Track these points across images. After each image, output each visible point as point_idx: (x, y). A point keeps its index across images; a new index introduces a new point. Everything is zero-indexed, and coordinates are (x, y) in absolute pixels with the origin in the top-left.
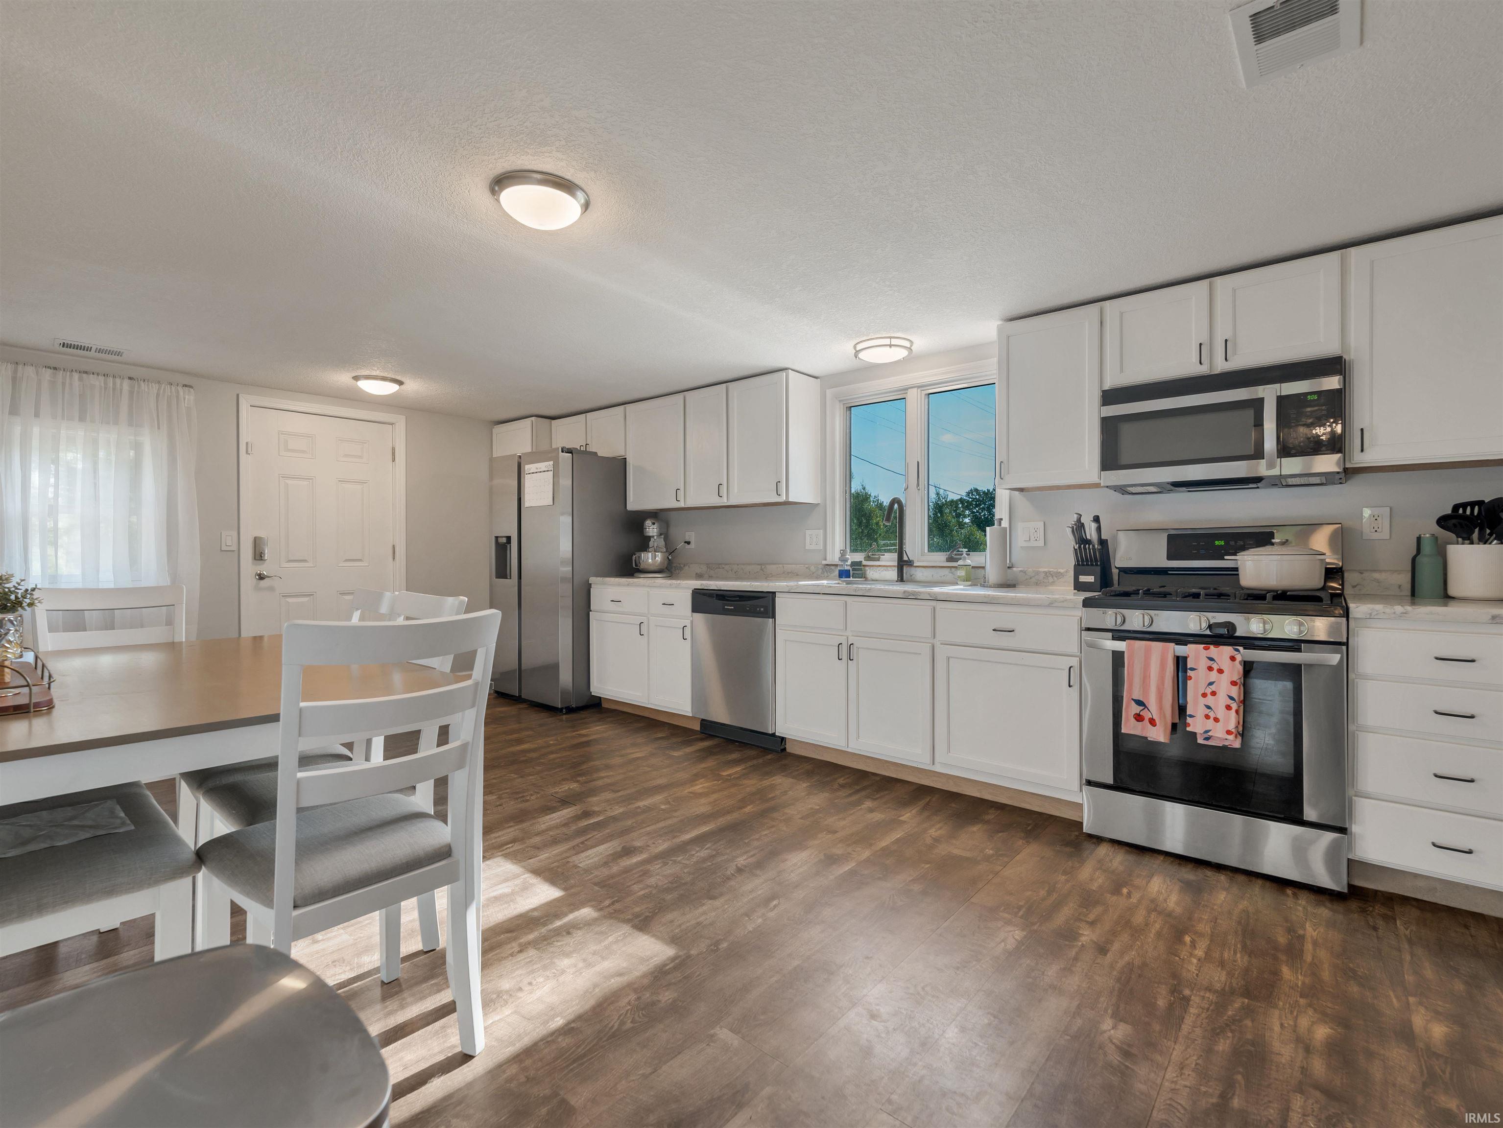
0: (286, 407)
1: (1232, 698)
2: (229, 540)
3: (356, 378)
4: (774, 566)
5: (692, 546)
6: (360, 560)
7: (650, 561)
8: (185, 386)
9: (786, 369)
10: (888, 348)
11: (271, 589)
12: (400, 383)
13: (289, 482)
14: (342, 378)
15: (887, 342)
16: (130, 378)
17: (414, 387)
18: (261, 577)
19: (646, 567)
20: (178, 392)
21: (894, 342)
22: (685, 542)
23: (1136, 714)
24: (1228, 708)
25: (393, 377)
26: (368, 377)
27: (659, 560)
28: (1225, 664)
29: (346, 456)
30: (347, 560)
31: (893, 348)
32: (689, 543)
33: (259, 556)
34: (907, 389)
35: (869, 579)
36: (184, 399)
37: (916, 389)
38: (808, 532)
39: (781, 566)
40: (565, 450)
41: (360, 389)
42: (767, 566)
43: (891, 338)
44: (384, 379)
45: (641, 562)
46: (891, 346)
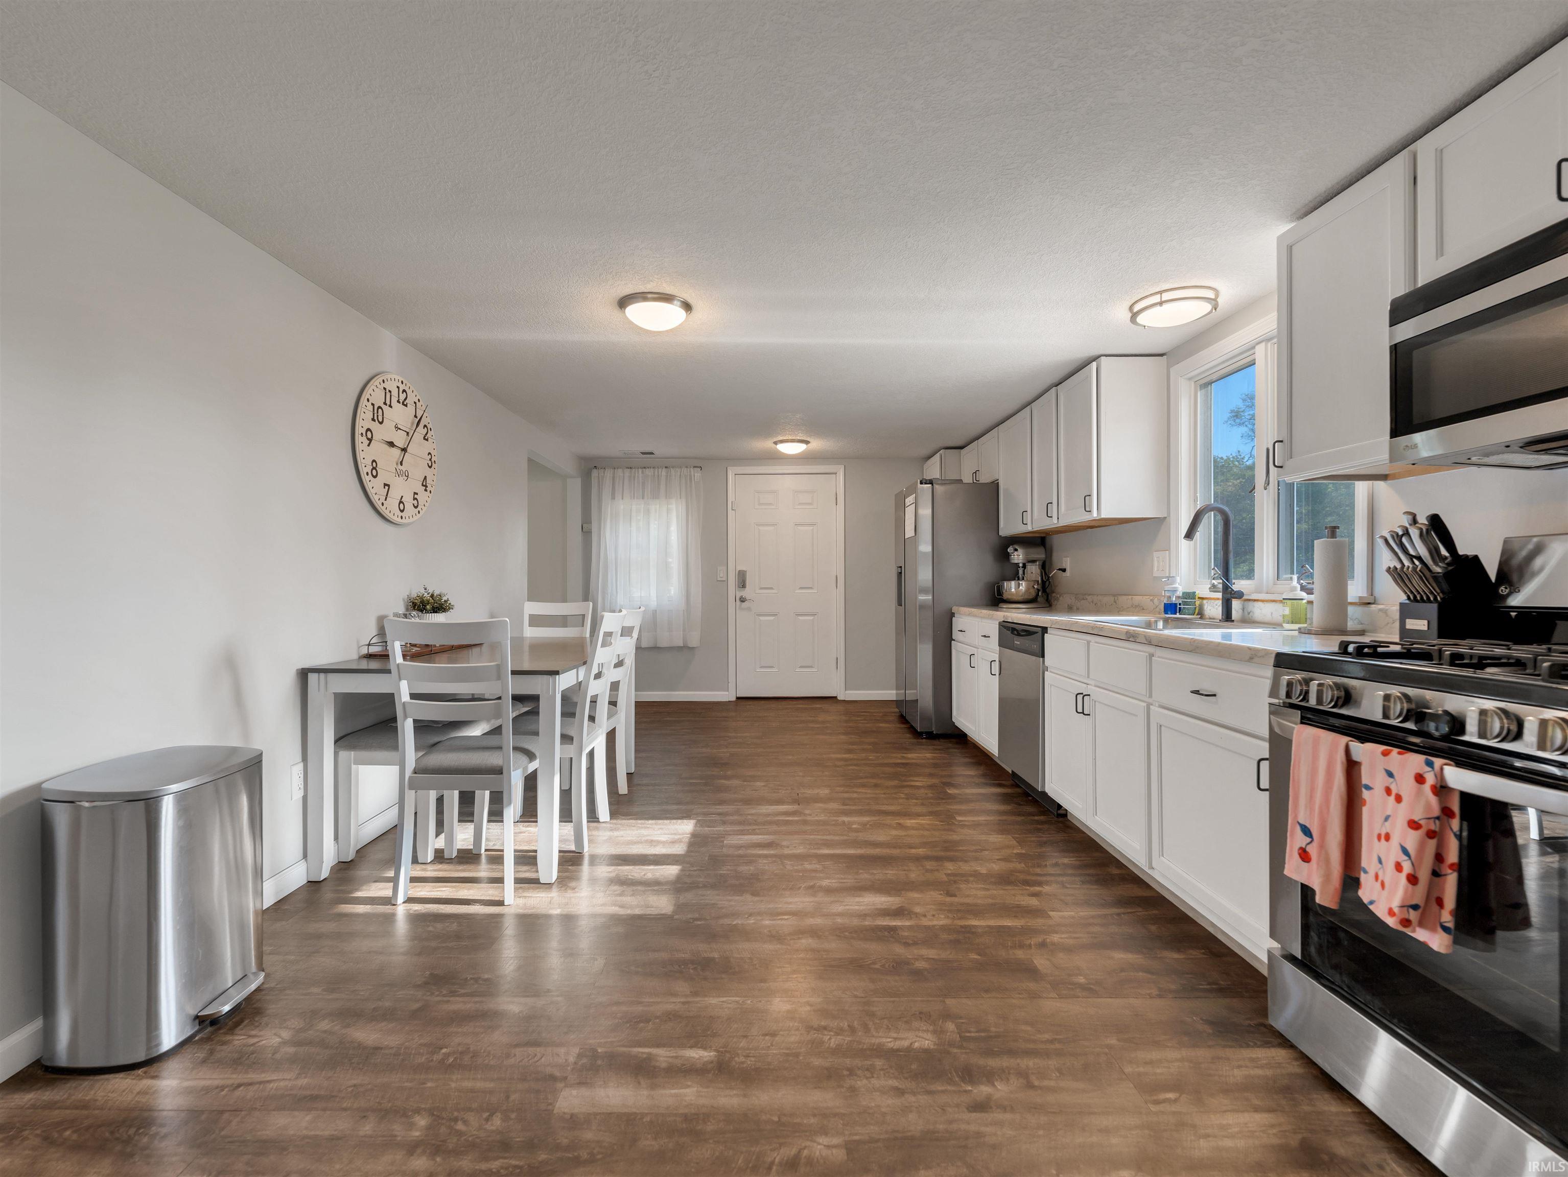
0: (751, 472)
1: (1405, 851)
2: (721, 575)
3: (776, 443)
4: (1125, 598)
5: (1068, 573)
6: (811, 588)
7: (1013, 590)
8: (695, 467)
9: (1096, 358)
10: (1158, 308)
11: (749, 609)
12: (807, 442)
13: (761, 528)
14: (768, 444)
15: (1157, 299)
16: (666, 467)
17: (816, 444)
18: (743, 600)
19: (1009, 597)
20: (690, 472)
21: (1166, 296)
22: (1059, 569)
23: (1301, 848)
24: (1399, 867)
25: (802, 438)
26: (782, 442)
27: (1023, 589)
28: (1405, 785)
29: (800, 504)
30: (801, 588)
31: (1165, 306)
32: (1064, 570)
33: (742, 584)
34: (1254, 348)
35: (1207, 616)
36: (694, 476)
37: (1264, 344)
38: (1156, 554)
39: (1130, 597)
40: (924, 481)
41: (780, 452)
42: (1119, 597)
43: (1161, 292)
44: (793, 441)
45: (1004, 591)
46: (1161, 303)
